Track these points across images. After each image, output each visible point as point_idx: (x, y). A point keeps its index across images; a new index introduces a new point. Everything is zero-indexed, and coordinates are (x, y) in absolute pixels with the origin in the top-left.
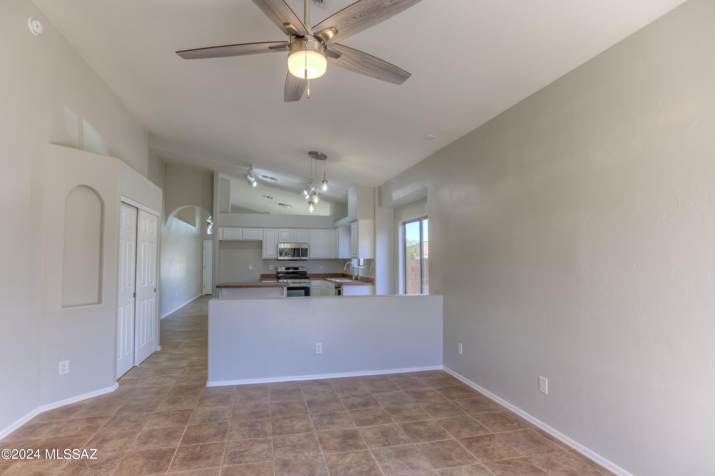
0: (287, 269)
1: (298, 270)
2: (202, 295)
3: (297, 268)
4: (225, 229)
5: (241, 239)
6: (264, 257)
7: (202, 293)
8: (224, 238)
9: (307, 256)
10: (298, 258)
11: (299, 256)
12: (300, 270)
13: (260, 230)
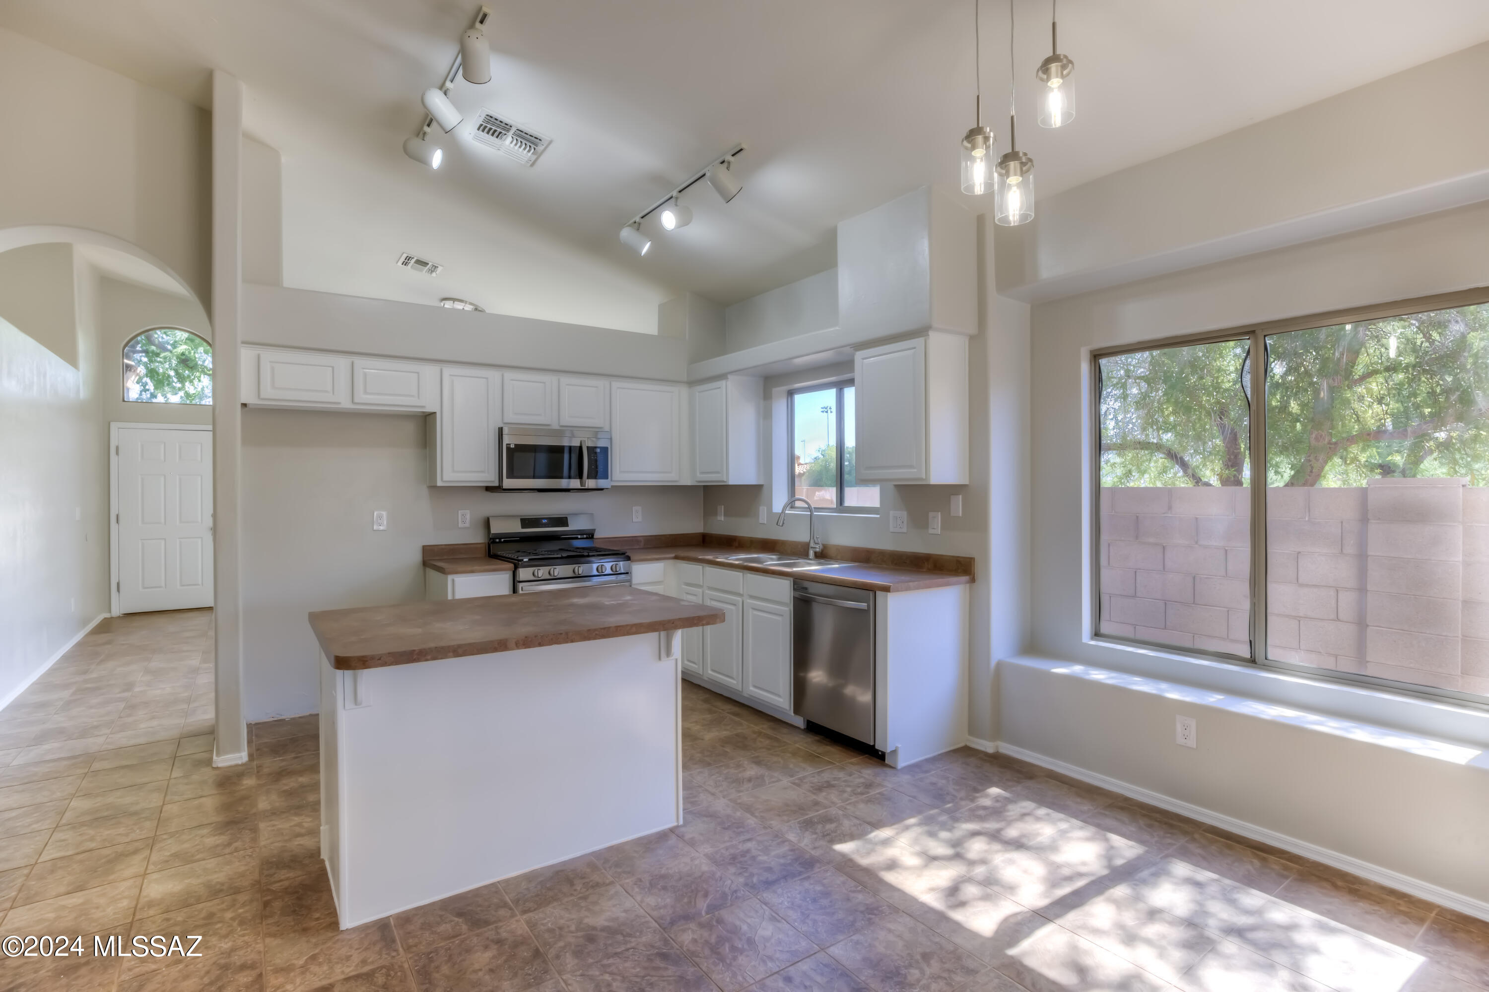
0: (526, 522)
1: (567, 525)
2: (112, 618)
3: (562, 521)
4: (268, 356)
5: (345, 403)
6: (445, 479)
7: (110, 611)
8: (262, 396)
9: (606, 476)
10: (575, 483)
11: (580, 476)
12: (574, 525)
13: (429, 372)
